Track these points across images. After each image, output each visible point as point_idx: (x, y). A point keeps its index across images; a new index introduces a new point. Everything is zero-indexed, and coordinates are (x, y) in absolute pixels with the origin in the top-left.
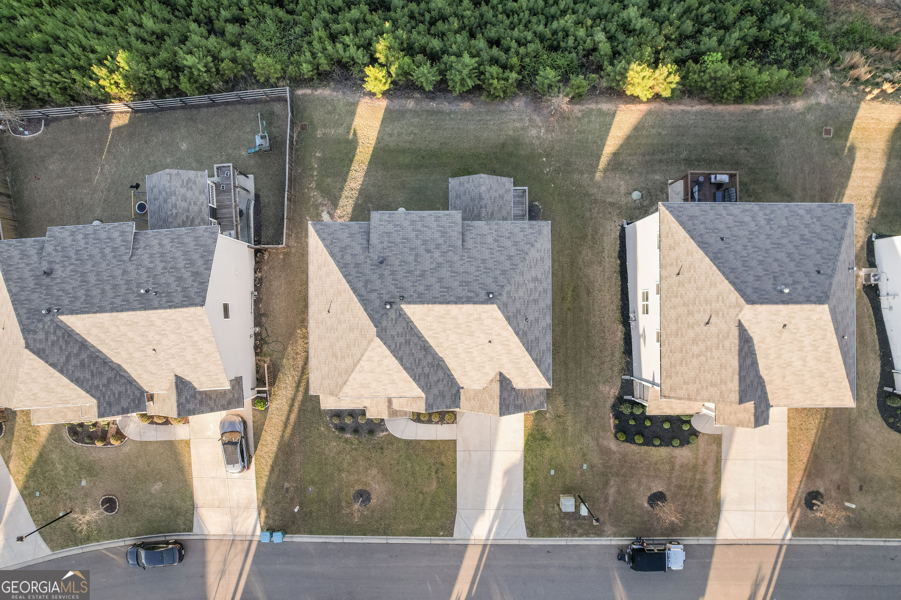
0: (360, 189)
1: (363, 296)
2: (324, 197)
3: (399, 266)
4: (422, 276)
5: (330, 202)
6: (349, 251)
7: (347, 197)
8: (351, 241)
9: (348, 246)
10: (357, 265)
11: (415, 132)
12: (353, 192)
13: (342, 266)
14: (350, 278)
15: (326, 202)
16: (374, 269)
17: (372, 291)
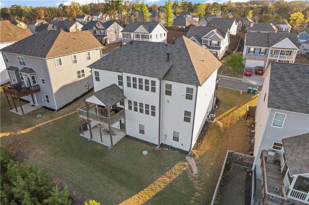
0: (163, 175)
1: (183, 47)
2: (192, 182)
3: (161, 57)
4: (154, 52)
5: (189, 177)
6: (183, 67)
7: (175, 174)
8: (179, 72)
9: (183, 69)
10: (181, 60)
11: (103, 186)
12: (169, 175)
13: (189, 61)
14: (187, 55)
15: (191, 179)
16: (173, 57)
17: (178, 49)
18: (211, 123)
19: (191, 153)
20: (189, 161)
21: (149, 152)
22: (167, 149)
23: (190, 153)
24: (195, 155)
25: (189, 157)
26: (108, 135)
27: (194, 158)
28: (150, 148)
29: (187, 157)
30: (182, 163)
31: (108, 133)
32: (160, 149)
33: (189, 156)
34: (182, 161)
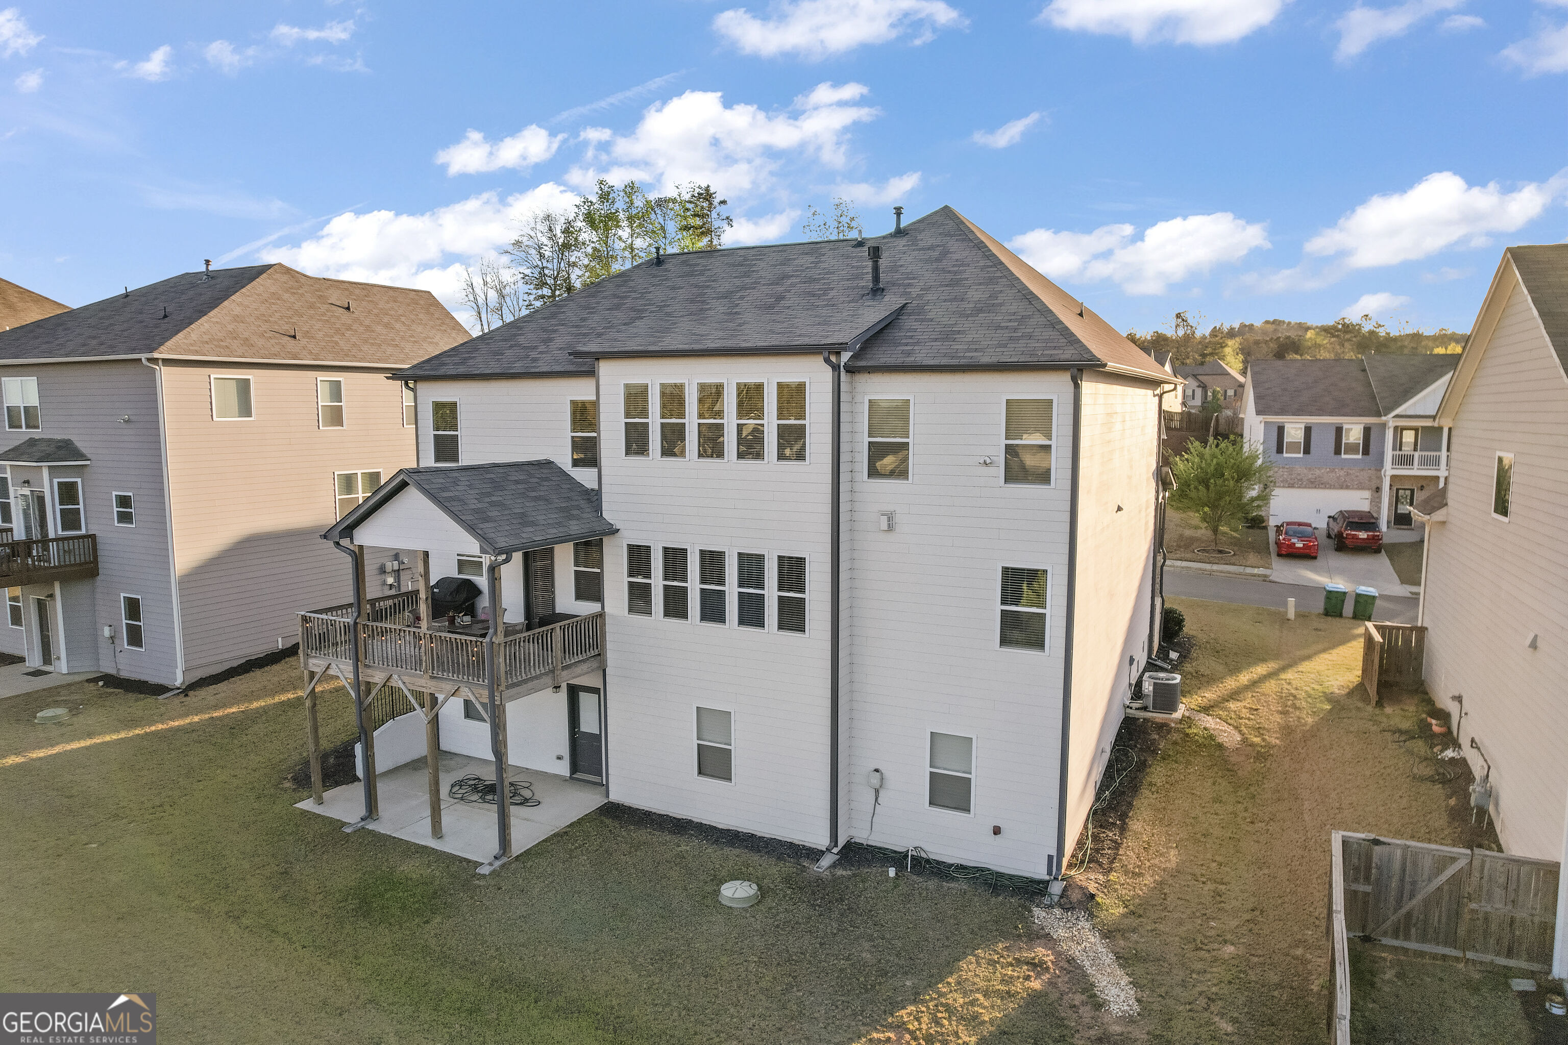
0: (877, 1025)
3: (832, 289)
6: (970, 306)
7: (972, 1021)
8: (952, 326)
9: (971, 316)
10: (954, 283)
12: (925, 1026)
16: (906, 279)
17: (931, 248)
18: (1162, 727)
19: (1065, 890)
20: (1060, 933)
21: (763, 892)
22: (892, 872)
23: (1056, 888)
24: (1092, 896)
25: (1057, 911)
26: (487, 806)
27: (1091, 916)
28: (774, 869)
29: (1036, 911)
30: (1007, 948)
31: (490, 797)
32: (840, 872)
33: (1051, 906)
34: (1004, 935)
